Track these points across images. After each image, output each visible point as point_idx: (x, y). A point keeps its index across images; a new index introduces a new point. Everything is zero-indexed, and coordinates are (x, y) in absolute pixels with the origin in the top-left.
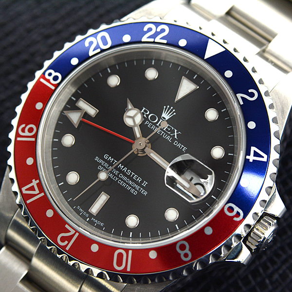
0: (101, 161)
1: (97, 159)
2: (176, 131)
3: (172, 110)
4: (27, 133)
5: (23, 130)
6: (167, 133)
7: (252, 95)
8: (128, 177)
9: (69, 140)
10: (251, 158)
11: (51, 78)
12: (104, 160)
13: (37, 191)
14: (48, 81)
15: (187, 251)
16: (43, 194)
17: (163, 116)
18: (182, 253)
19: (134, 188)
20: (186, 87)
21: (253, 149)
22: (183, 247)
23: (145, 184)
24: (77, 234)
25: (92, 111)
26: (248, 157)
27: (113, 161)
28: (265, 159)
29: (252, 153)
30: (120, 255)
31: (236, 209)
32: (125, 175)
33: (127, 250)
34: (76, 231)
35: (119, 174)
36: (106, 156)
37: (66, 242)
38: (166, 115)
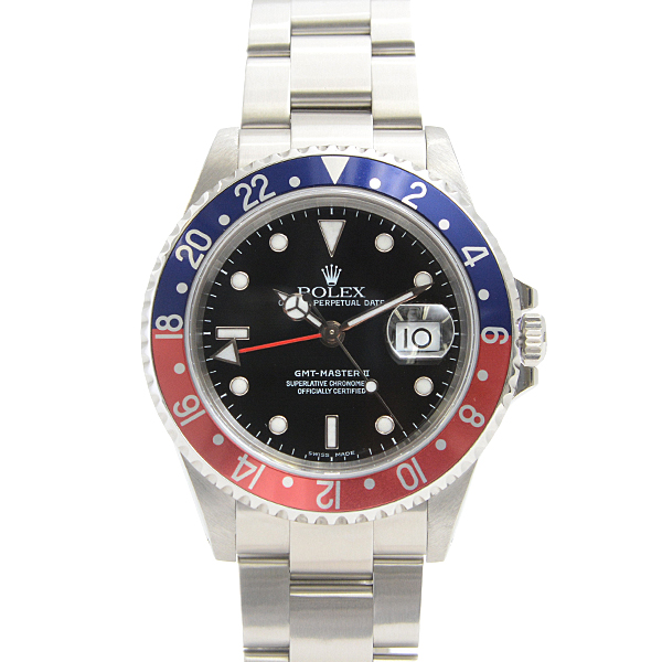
0: (295, 383)
1: (289, 384)
2: (356, 289)
3: (334, 268)
4: (189, 410)
5: (181, 410)
6: (348, 299)
7: (418, 190)
8: (341, 378)
9: (240, 386)
10: (471, 262)
11: (168, 326)
12: (298, 379)
13: (254, 468)
14: (167, 332)
15: (475, 414)
16: (263, 467)
17: (328, 282)
18: (471, 420)
19: (358, 387)
20: (331, 231)
21: (465, 250)
22: (468, 413)
23: (366, 373)
24: (338, 483)
25: (242, 333)
26: (466, 264)
27: (311, 373)
28: (486, 253)
29: (468, 256)
30: (405, 472)
31: (495, 330)
32: (335, 379)
33: (408, 461)
34: (335, 481)
35: (328, 383)
36: (297, 374)
37: (331, 501)
38: (332, 279)
